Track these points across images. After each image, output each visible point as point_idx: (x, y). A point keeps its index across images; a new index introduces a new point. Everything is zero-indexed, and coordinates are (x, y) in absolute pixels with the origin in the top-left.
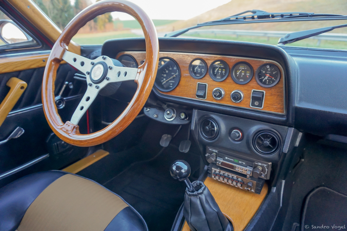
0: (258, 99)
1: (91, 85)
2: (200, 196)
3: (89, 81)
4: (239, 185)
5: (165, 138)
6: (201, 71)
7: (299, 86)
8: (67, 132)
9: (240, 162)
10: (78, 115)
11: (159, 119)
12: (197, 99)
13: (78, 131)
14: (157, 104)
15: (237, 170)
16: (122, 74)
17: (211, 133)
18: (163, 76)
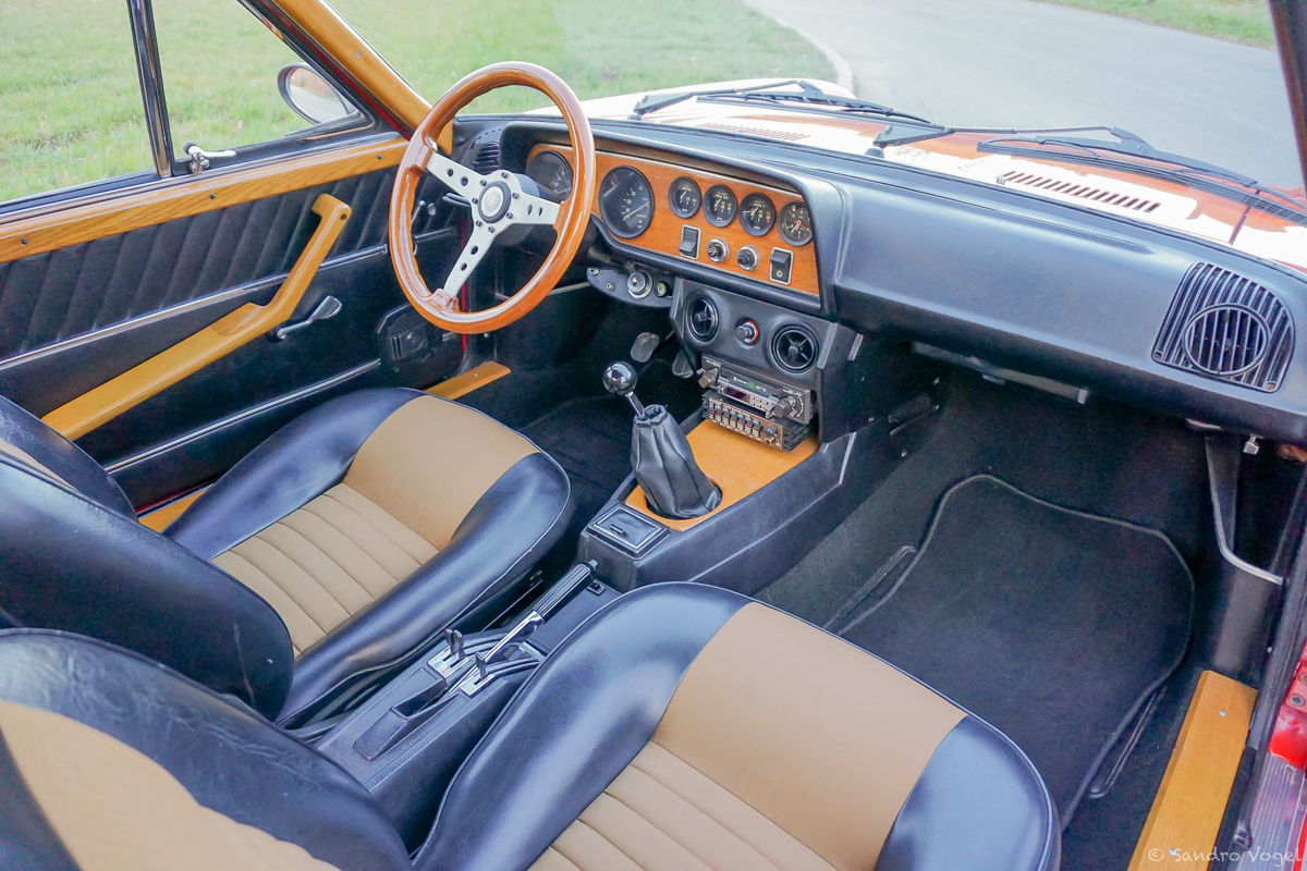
0: (782, 266)
1: (480, 225)
2: (655, 427)
3: (476, 217)
4: (756, 433)
5: (645, 341)
6: (691, 202)
7: (846, 248)
8: (438, 307)
9: (758, 387)
10: (457, 279)
11: (618, 294)
12: (682, 257)
13: (457, 307)
14: (612, 260)
15: (751, 403)
16: (535, 211)
17: (705, 327)
18: (625, 203)
